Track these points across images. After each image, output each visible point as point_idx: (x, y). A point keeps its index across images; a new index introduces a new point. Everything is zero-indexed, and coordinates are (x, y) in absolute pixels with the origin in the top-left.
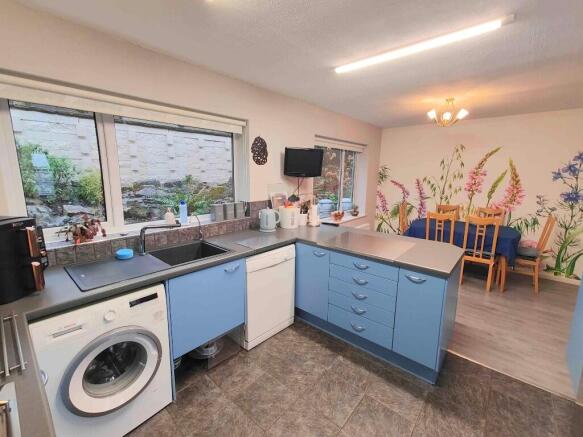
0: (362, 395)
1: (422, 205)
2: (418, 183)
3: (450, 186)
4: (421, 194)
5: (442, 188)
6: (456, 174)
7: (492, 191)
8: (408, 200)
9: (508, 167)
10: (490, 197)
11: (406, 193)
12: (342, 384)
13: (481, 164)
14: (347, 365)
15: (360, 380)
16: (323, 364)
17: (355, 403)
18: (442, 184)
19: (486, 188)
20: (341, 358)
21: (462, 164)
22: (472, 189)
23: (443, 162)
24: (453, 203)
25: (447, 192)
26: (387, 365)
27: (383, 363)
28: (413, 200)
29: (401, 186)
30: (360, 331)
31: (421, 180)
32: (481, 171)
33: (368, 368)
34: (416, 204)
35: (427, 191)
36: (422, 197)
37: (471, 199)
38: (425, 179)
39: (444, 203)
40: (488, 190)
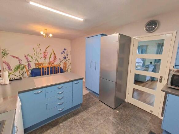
0: (78, 124)
1: (29, 64)
2: (25, 56)
3: (38, 57)
4: (27, 60)
5: (35, 57)
6: (39, 53)
7: (50, 58)
8: (22, 63)
9: (52, 51)
10: (50, 59)
11: (20, 60)
12: (72, 129)
13: (46, 50)
14: (65, 124)
15: (72, 122)
16: (60, 132)
17: (80, 127)
18: (35, 56)
19: (48, 57)
20: (61, 124)
21: (41, 50)
22: (45, 57)
23: (34, 49)
24: (40, 62)
25: (37, 59)
26: (71, 113)
27: (69, 113)
28: (24, 62)
29: (17, 58)
30: (62, 110)
31: (26, 55)
32: (46, 52)
33: (69, 118)
34: (26, 64)
35: (30, 59)
36: (28, 61)
37: (45, 60)
38: (28, 55)
39: (37, 62)
40: (49, 57)
